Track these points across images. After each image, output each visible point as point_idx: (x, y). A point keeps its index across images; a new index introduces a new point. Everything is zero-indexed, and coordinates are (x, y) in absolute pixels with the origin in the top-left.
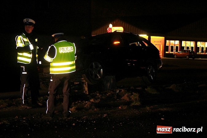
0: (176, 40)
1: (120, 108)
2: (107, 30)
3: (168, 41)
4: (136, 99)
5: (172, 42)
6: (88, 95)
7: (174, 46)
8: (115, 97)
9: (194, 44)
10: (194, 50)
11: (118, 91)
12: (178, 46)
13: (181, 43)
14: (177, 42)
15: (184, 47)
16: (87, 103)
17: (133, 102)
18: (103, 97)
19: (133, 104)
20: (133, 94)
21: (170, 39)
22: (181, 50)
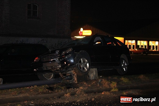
0: (133, 40)
1: (103, 93)
2: (79, 33)
3: (126, 41)
4: (115, 86)
5: (130, 41)
6: (77, 84)
7: (131, 45)
8: (98, 85)
9: (147, 43)
10: (147, 48)
11: (100, 80)
12: (135, 45)
13: (136, 43)
14: (134, 42)
15: (139, 45)
16: (78, 90)
17: (113, 88)
18: (89, 85)
19: (112, 90)
20: (112, 83)
21: (128, 40)
22: (136, 47)
